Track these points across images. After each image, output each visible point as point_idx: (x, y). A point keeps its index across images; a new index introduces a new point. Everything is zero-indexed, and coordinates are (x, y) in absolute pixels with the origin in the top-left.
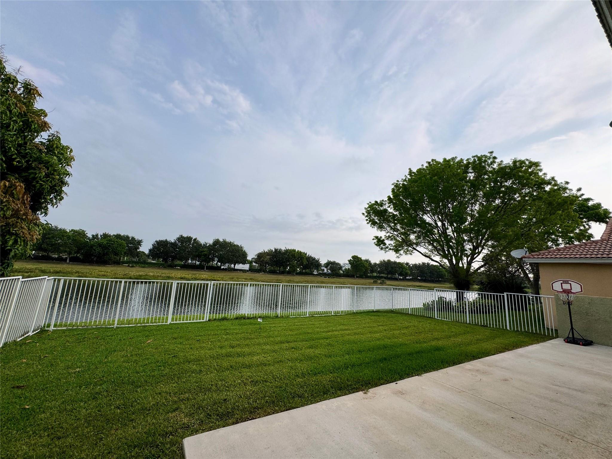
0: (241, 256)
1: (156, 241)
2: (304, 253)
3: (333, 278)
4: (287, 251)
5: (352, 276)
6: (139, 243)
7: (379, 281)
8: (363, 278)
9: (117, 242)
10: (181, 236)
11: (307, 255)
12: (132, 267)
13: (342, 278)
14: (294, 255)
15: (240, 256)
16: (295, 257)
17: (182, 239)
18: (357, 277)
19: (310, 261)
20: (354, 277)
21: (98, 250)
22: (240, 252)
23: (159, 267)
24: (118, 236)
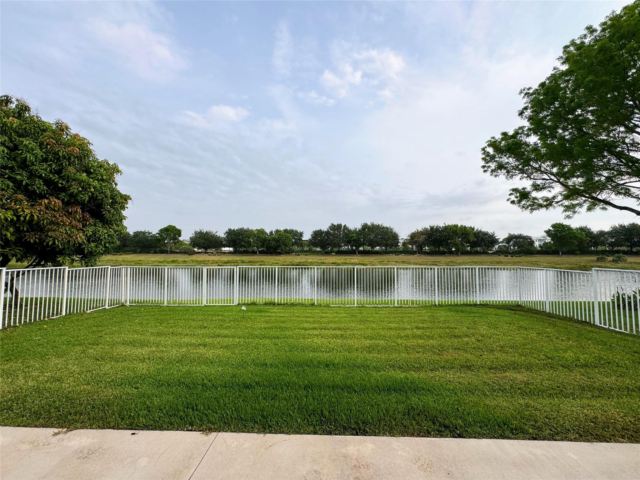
0: (391, 238)
1: (313, 232)
2: (470, 228)
3: (520, 256)
4: (446, 228)
5: (555, 253)
6: (301, 234)
7: (610, 258)
8: (576, 254)
9: (285, 235)
10: (332, 224)
11: (475, 230)
12: (298, 255)
13: (536, 256)
14: (456, 231)
15: (389, 239)
16: (457, 234)
17: (333, 227)
18: (563, 253)
19: (479, 237)
20: (559, 254)
21: (273, 243)
22: (389, 234)
23: (318, 254)
24: (286, 231)
